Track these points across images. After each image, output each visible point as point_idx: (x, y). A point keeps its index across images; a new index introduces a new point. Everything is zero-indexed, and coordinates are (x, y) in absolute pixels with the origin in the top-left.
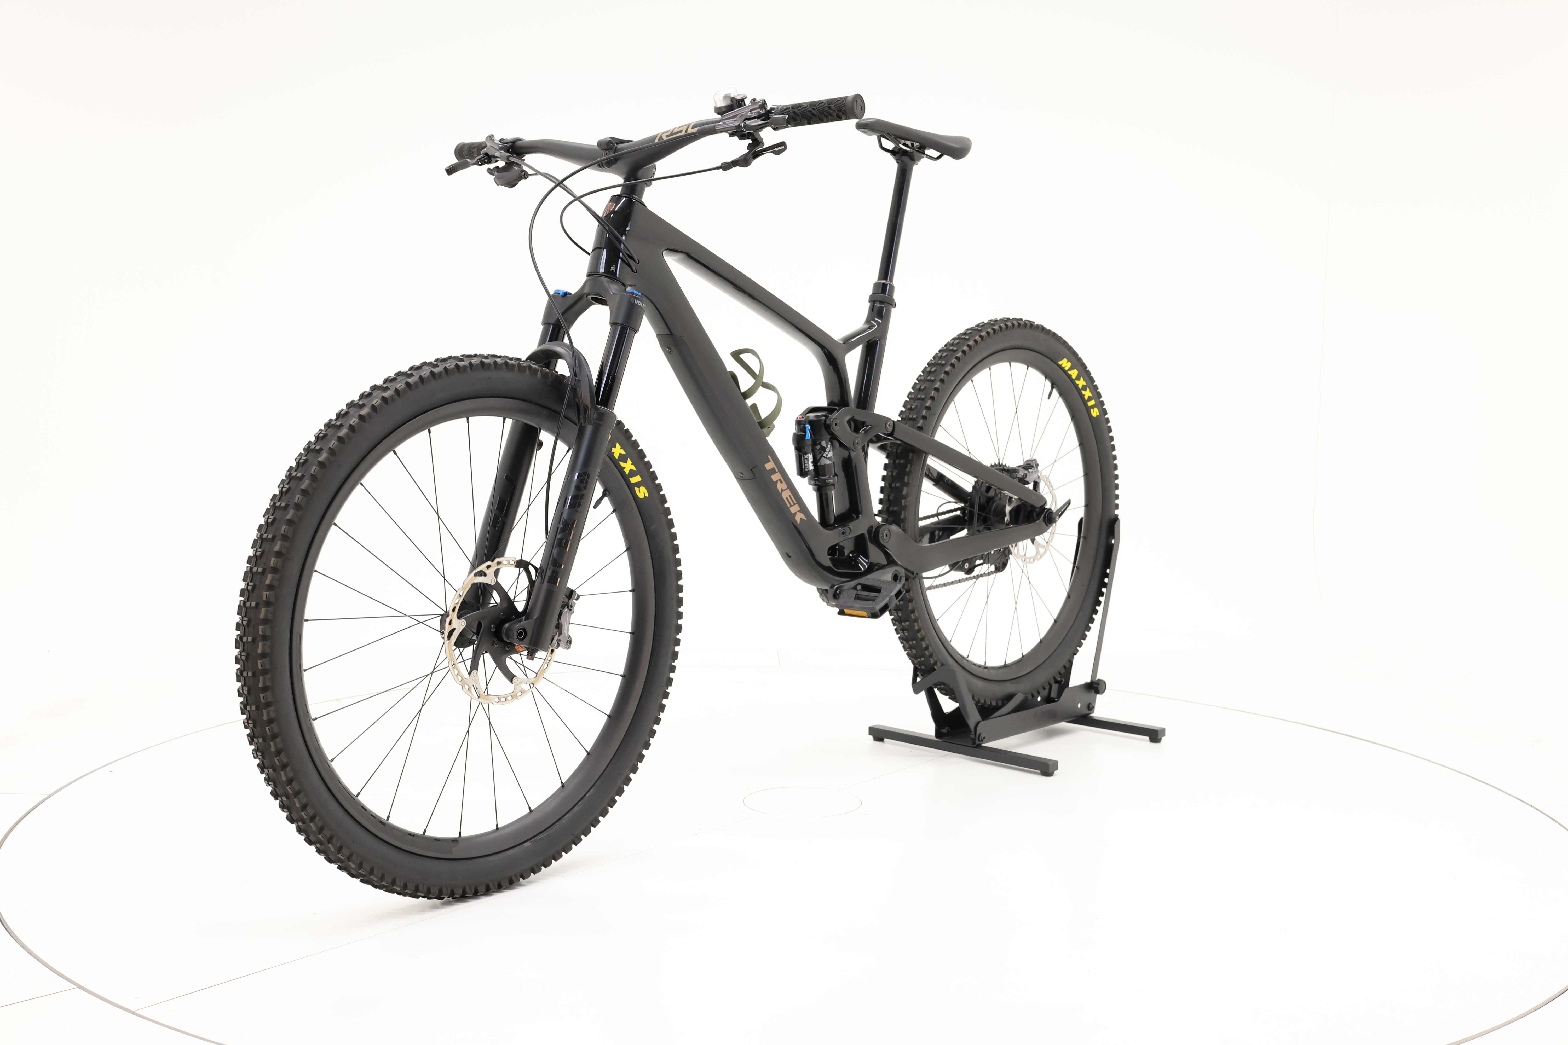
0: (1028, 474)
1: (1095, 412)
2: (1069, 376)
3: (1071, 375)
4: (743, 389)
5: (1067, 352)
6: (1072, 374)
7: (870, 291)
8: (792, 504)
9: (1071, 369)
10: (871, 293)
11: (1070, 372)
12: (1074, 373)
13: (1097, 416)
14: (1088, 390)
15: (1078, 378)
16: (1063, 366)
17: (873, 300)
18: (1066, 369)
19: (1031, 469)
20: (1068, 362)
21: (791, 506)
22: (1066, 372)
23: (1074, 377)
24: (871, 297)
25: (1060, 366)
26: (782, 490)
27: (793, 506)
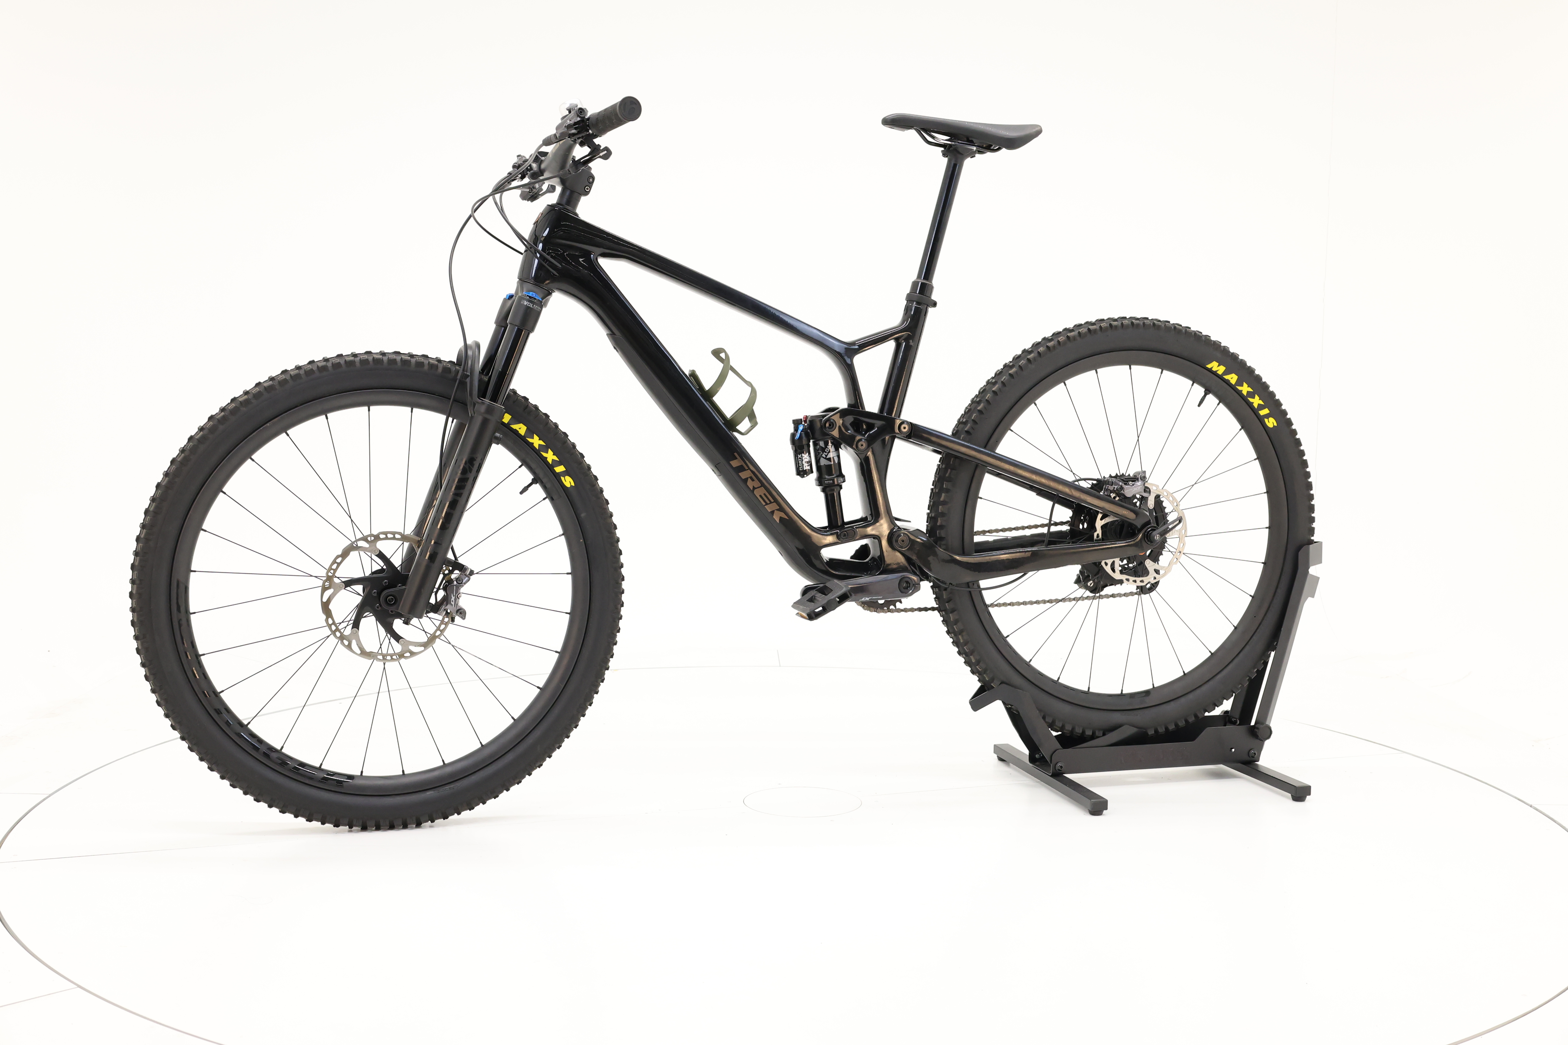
0: (1125, 487)
1: (1271, 423)
2: (1227, 382)
3: (1228, 381)
4: (707, 386)
5: (1219, 355)
6: (1230, 379)
7: (908, 290)
8: (768, 502)
9: (1226, 372)
10: (908, 292)
11: (1226, 377)
12: (1233, 378)
13: (1274, 426)
14: (1257, 397)
15: (1240, 382)
16: (1214, 369)
17: (910, 298)
18: (1220, 372)
19: (1133, 481)
20: (1218, 366)
21: (767, 504)
22: (1220, 377)
23: (1233, 382)
24: (908, 295)
25: (1210, 370)
26: (754, 488)
27: (769, 504)
